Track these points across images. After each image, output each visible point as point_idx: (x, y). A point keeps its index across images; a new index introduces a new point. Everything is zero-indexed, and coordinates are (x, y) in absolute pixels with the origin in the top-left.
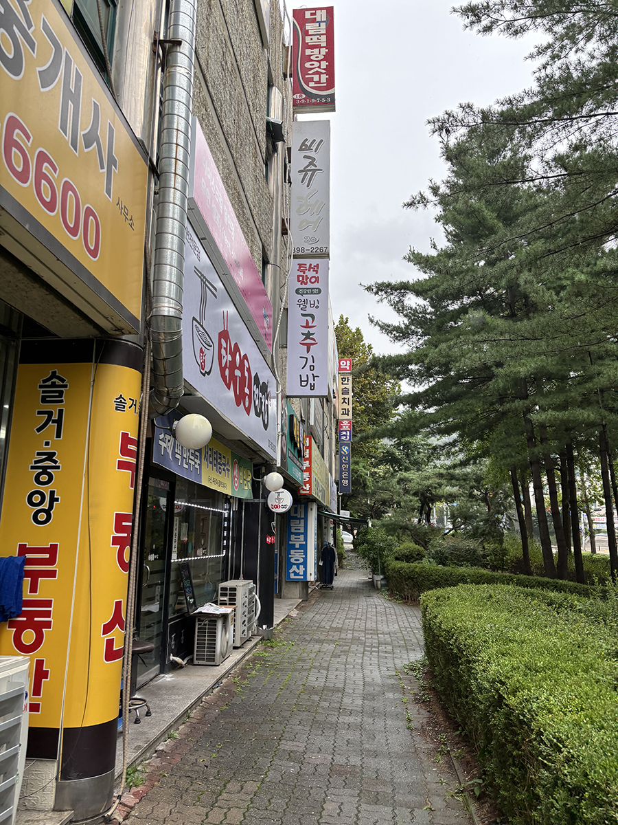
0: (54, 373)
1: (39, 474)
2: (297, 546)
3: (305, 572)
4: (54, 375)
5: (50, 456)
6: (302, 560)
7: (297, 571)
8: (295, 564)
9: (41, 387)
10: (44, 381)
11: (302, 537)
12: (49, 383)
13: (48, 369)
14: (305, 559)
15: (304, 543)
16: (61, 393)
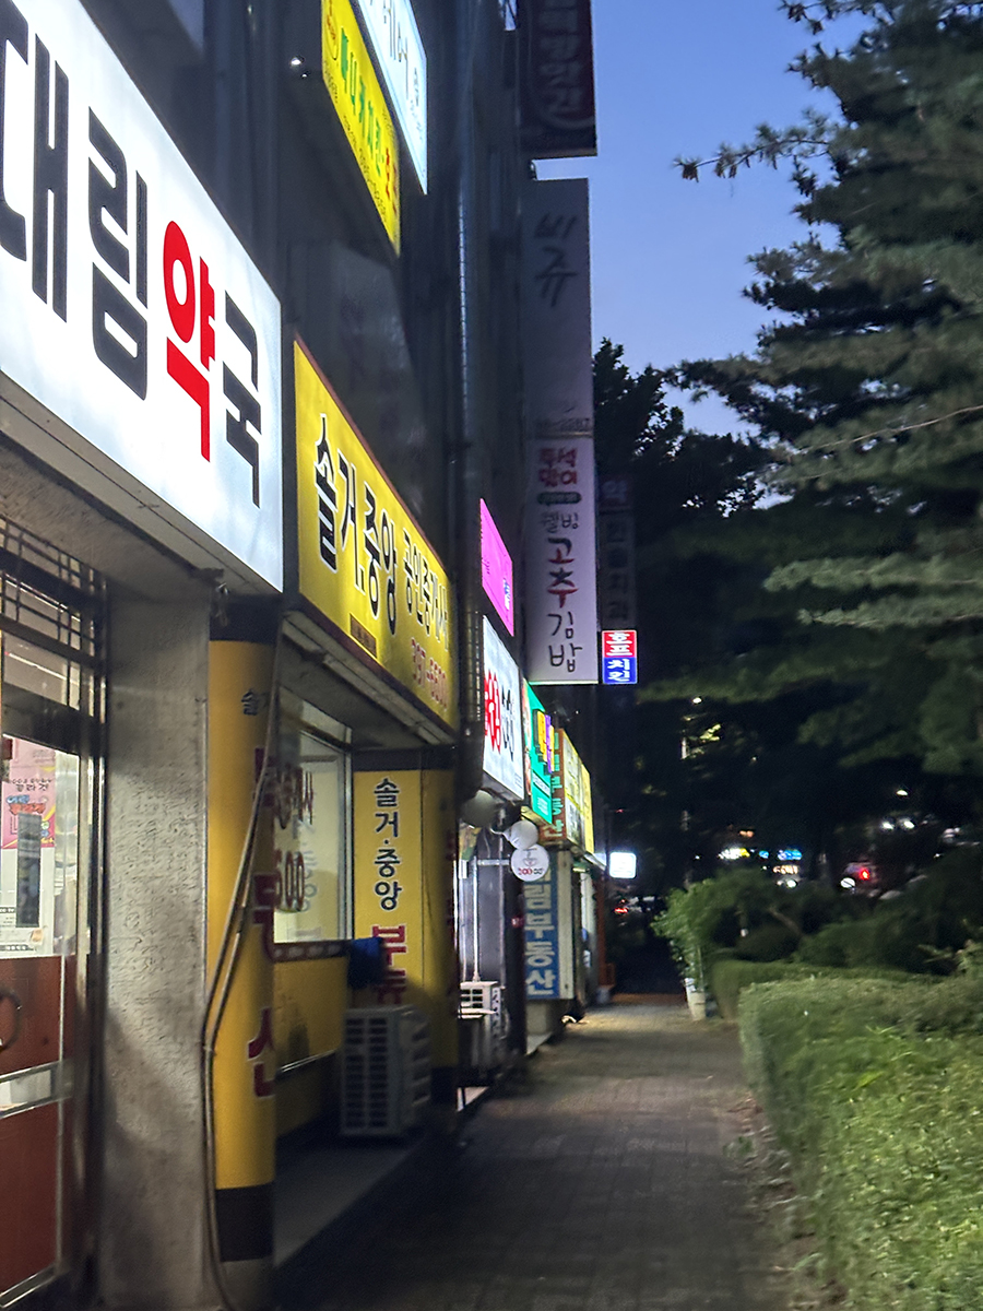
0: (386, 780)
1: (382, 869)
2: (539, 935)
3: (556, 982)
4: (386, 782)
5: (390, 853)
6: (548, 962)
7: (541, 981)
8: (535, 968)
9: (376, 792)
10: (379, 787)
11: (547, 918)
12: (382, 789)
13: (379, 777)
14: (555, 959)
15: (551, 928)
16: (394, 799)
